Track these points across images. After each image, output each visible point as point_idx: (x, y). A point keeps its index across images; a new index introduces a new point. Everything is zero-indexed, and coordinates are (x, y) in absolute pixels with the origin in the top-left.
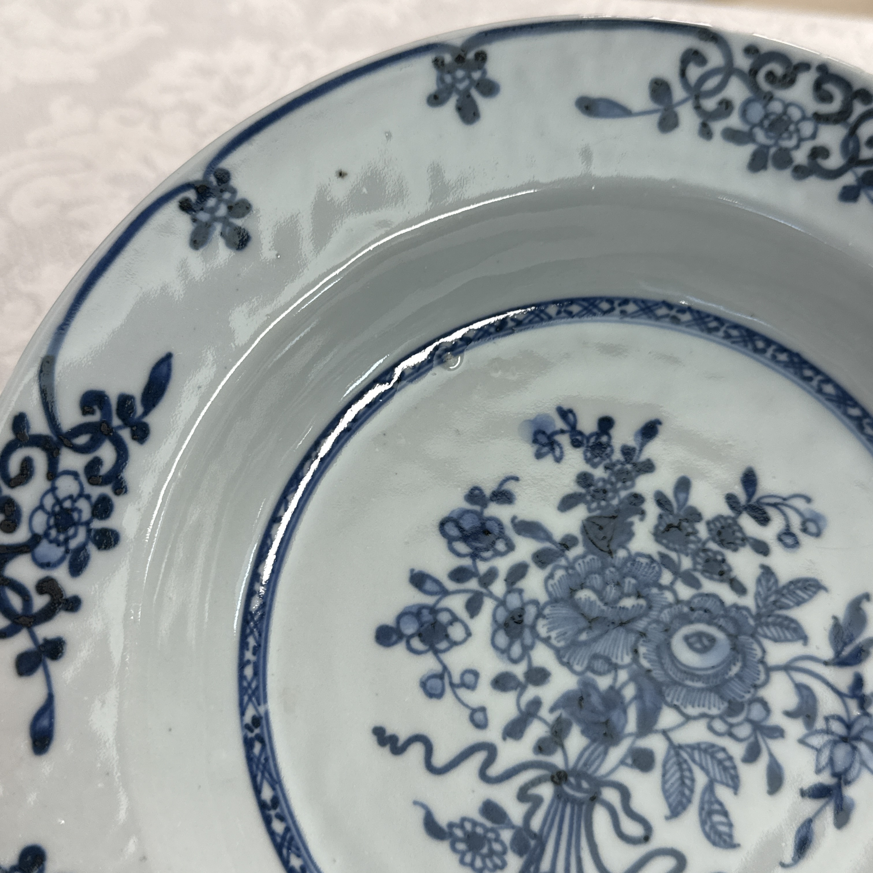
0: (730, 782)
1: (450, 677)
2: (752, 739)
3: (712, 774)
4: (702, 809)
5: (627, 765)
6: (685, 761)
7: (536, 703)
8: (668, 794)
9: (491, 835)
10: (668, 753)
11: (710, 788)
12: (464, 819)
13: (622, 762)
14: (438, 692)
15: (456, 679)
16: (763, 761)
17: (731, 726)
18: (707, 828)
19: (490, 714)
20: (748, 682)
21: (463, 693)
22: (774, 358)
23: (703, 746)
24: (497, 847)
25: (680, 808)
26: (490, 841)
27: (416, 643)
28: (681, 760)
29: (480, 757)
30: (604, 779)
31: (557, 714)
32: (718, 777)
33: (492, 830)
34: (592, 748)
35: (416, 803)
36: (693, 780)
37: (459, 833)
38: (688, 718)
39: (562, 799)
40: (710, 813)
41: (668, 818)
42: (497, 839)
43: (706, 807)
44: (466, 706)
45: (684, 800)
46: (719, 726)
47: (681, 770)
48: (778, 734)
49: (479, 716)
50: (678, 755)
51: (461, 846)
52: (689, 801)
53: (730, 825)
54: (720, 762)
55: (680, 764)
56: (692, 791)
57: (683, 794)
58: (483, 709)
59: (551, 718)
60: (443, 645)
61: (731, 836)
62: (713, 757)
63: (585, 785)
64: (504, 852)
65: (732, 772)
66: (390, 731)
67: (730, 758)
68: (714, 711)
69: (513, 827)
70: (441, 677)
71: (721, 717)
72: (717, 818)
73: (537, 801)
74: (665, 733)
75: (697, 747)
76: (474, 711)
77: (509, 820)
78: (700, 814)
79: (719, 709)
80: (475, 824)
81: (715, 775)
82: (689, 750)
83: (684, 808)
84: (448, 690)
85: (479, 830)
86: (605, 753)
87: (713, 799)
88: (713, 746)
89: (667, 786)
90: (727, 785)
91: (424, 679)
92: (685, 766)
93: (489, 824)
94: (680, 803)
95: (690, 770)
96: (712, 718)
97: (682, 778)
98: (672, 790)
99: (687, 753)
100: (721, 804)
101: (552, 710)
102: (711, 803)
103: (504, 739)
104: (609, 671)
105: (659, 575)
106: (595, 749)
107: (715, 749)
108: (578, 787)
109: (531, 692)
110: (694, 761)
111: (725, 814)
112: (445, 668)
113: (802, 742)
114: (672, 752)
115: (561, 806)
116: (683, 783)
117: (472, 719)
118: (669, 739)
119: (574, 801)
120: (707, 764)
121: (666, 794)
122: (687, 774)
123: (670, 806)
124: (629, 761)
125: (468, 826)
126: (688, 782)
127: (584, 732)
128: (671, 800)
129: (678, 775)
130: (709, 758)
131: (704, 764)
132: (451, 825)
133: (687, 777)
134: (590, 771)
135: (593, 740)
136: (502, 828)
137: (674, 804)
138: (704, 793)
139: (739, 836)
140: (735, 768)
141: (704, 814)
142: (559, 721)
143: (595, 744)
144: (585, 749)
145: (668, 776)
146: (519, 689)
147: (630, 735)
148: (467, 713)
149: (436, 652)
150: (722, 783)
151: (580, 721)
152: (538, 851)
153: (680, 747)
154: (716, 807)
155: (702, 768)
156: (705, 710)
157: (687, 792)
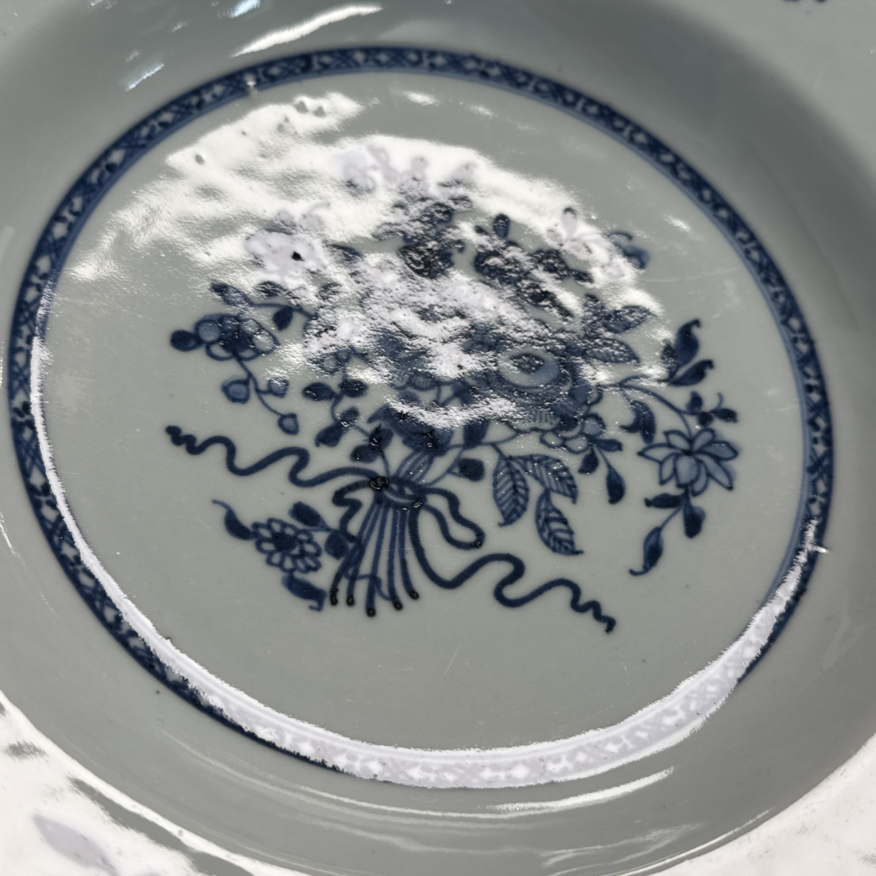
0: (568, 492)
1: (256, 383)
2: (588, 452)
3: (547, 484)
4: (538, 516)
5: (454, 474)
6: (518, 472)
7: (353, 413)
8: (500, 502)
9: (303, 537)
10: (499, 463)
11: (546, 496)
12: (271, 520)
13: (449, 471)
14: (242, 397)
15: (263, 386)
16: (602, 472)
17: (565, 439)
18: (546, 535)
19: (301, 420)
20: (581, 400)
21: (271, 400)
22: (584, 110)
23: (536, 458)
24: (309, 548)
25: (514, 516)
26: (301, 542)
27: (217, 350)
28: (513, 471)
29: (290, 461)
30: (429, 487)
31: (375, 424)
32: (554, 487)
33: (304, 532)
34: (415, 457)
35: (215, 502)
36: (527, 489)
37: (265, 533)
38: (519, 432)
39: (384, 505)
40: (547, 521)
41: (501, 525)
42: (310, 541)
43: (543, 515)
44: (274, 412)
45: (519, 509)
46: (553, 440)
47: (513, 479)
48: (616, 447)
49: (288, 422)
50: (508, 465)
51: (268, 547)
52: (524, 509)
53: (571, 532)
54: (555, 473)
55: (512, 473)
56: (526, 499)
57: (517, 502)
58: (293, 416)
59: (370, 428)
60: (247, 354)
61: (572, 543)
62: (547, 468)
63: (408, 491)
64: (318, 554)
65: (569, 482)
66: (186, 431)
67: (566, 469)
68: (546, 426)
69: (328, 529)
70: (245, 383)
71: (554, 431)
72: (555, 525)
73: (355, 506)
74: (494, 445)
75: (530, 458)
76: (283, 417)
77: (324, 522)
78: (537, 522)
79: (551, 424)
80: (284, 525)
81: (550, 484)
82: (521, 461)
83: (519, 516)
84: (253, 396)
85: (289, 532)
86: (430, 462)
87: (550, 508)
88: (547, 458)
89: (499, 495)
90: (565, 494)
91: (226, 385)
92: (517, 476)
93: (300, 526)
94: (514, 511)
95: (524, 480)
96: (544, 432)
97: (515, 487)
98: (504, 499)
99: (519, 463)
100: (559, 512)
101: (371, 420)
102: (547, 511)
103: (317, 445)
104: (431, 387)
105: (482, 300)
106: (419, 459)
107: (549, 461)
108: (401, 493)
109: (347, 403)
110: (526, 471)
111: (565, 521)
112: (250, 375)
113: (641, 454)
114: (503, 463)
115: (382, 510)
116: (516, 492)
117: (281, 424)
118: (498, 451)
119: (397, 506)
120: (541, 474)
121: (498, 502)
122: (520, 483)
123: (503, 513)
124: (457, 470)
125: (277, 527)
126: (522, 491)
127: (406, 442)
128: (504, 508)
129: (510, 485)
130: (542, 469)
131: (538, 475)
132: (256, 525)
133: (521, 487)
134: (413, 479)
135: (417, 451)
136: (315, 530)
137: (508, 512)
138: (539, 502)
139: (580, 543)
140: (571, 478)
141: (541, 521)
142: (377, 430)
143: (419, 454)
144: (408, 459)
145: (499, 486)
146: (333, 400)
147: (456, 446)
148: (275, 418)
149: (240, 360)
150: (559, 492)
151: (401, 432)
152: (357, 553)
153: (511, 458)
154: (553, 515)
155: (536, 478)
156: (537, 424)
157: (521, 501)
